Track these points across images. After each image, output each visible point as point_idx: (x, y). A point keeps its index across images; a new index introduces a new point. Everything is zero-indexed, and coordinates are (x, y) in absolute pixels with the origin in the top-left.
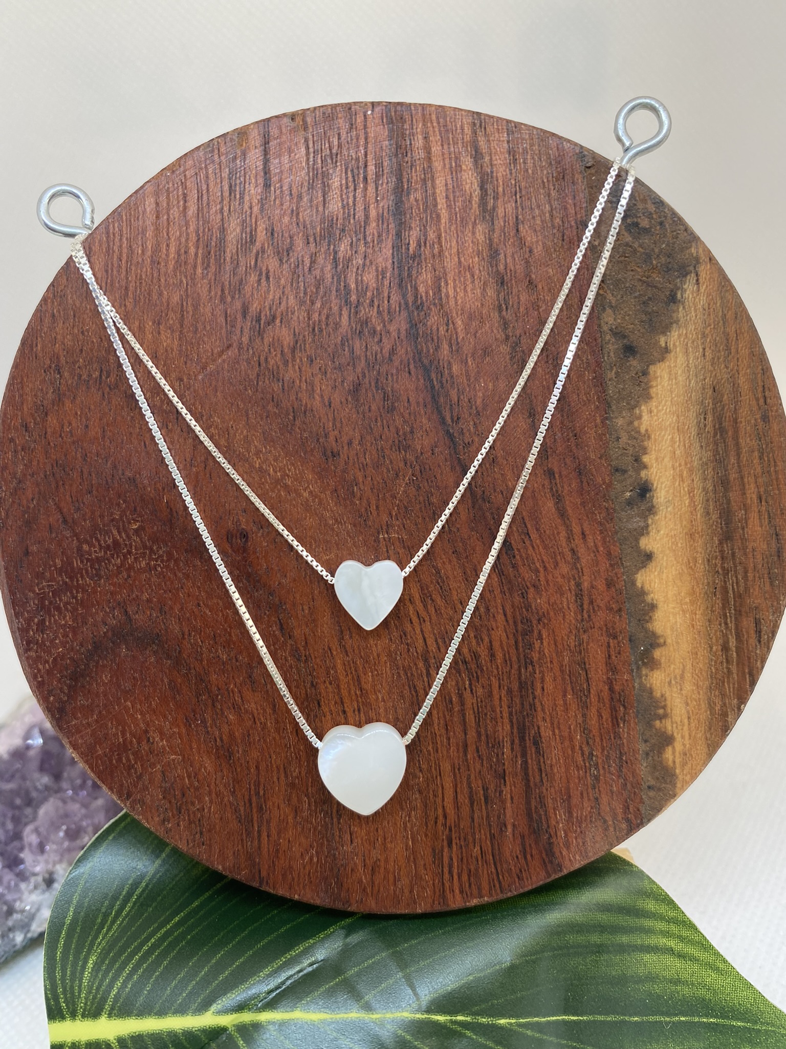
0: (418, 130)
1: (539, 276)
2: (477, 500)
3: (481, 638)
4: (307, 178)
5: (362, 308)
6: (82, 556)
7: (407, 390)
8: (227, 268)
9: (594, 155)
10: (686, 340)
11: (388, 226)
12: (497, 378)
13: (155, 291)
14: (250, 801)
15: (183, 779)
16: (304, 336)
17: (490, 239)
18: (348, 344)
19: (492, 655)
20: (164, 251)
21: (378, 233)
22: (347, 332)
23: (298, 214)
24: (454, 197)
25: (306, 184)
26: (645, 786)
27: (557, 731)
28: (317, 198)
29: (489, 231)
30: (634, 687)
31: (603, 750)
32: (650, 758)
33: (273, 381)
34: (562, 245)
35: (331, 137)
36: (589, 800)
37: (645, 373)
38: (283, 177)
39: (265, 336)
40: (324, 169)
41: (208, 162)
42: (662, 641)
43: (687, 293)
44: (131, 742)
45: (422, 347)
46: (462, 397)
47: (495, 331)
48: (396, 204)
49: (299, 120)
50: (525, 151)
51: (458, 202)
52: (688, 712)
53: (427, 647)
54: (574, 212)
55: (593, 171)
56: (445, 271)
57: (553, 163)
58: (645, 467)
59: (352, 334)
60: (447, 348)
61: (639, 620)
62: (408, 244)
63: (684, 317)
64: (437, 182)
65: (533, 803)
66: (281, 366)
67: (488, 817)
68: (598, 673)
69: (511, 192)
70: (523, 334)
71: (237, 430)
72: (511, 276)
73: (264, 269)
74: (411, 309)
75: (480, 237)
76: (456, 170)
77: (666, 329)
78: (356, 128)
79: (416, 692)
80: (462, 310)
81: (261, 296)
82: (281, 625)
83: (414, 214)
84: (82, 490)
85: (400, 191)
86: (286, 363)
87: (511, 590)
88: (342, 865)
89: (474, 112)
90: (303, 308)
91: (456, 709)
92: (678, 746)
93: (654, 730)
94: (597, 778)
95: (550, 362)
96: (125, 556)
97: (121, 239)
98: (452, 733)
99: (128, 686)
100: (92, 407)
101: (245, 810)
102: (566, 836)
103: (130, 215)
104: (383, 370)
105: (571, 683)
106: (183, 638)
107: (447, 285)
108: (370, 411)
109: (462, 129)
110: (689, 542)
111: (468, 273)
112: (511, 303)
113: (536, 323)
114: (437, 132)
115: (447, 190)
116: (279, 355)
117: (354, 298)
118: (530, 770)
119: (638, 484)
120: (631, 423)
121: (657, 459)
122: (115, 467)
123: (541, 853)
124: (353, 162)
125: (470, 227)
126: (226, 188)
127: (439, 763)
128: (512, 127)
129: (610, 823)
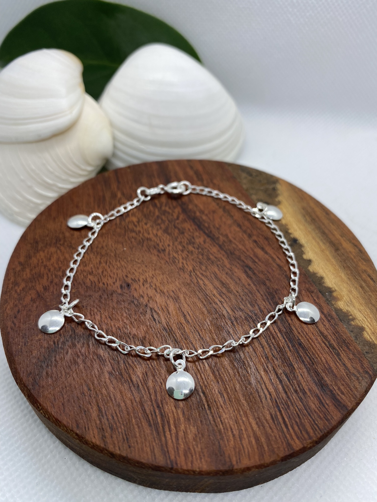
3: (253, 305)
7: (187, 227)
10: (285, 199)
26: (364, 353)
27: (307, 337)
32: (359, 339)
36: (341, 366)
42: (334, 289)
45: (189, 214)
46: (210, 225)
52: (363, 315)
58: (291, 234)
60: (199, 213)
61: (319, 284)
63: (281, 193)
77: (277, 196)
92: (368, 330)
93: (353, 326)
94: (338, 355)
110: (323, 253)
119: (292, 239)
121: (294, 231)
123: (331, 401)
129: (358, 375)
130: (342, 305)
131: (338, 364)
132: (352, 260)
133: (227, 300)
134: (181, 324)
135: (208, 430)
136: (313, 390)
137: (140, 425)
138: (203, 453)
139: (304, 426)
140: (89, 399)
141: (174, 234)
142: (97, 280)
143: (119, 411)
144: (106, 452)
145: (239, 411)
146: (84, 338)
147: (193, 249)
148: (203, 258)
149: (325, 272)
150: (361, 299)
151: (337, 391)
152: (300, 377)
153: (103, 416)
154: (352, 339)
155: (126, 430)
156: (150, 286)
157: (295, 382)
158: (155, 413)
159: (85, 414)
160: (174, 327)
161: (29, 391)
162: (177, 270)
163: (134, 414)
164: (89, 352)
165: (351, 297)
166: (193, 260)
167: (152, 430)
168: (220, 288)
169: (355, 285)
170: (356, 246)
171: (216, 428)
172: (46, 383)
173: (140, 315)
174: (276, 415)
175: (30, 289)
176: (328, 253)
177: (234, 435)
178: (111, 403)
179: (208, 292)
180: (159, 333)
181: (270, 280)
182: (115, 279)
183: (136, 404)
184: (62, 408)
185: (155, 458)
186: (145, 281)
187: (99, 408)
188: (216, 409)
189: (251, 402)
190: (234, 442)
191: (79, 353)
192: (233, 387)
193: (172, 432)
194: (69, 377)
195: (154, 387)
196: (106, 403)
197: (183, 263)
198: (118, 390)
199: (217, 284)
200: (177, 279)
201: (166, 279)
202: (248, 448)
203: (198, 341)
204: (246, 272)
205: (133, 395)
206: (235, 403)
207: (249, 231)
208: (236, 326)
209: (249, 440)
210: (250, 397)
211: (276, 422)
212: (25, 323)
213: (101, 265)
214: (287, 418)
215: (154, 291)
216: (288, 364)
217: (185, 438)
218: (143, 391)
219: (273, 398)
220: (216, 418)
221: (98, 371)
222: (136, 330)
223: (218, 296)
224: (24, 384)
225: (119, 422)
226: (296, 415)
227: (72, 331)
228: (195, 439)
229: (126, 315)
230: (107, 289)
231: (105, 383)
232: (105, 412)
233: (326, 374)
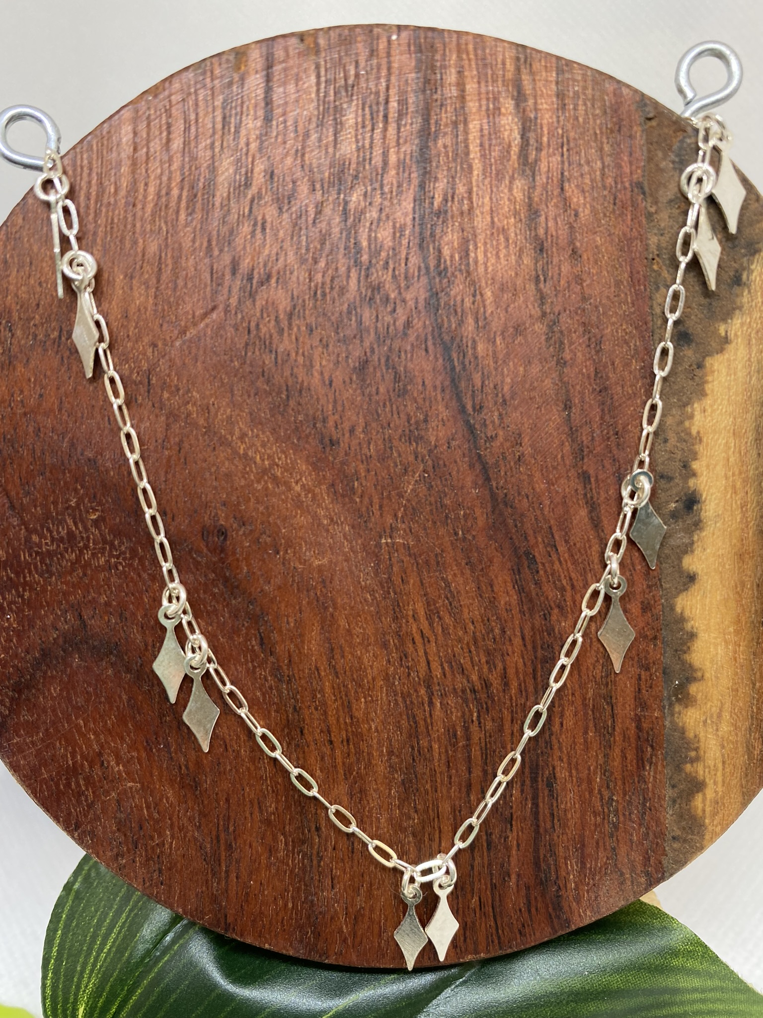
0: (452, 62)
1: (585, 245)
2: (498, 505)
3: (494, 664)
4: (316, 113)
5: (374, 270)
6: (31, 548)
7: (422, 371)
8: (216, 215)
9: (656, 104)
10: (749, 330)
11: (410, 174)
12: (529, 362)
13: (128, 238)
14: (218, 837)
15: (142, 809)
16: (304, 301)
17: (529, 198)
18: (356, 313)
19: (506, 684)
20: (141, 190)
21: (398, 182)
22: (355, 298)
23: (303, 155)
24: (490, 145)
25: (314, 119)
26: (669, 836)
27: (574, 771)
28: (327, 137)
29: (529, 188)
30: (665, 726)
31: (625, 795)
32: (677, 806)
33: (264, 352)
34: (614, 209)
35: (347, 65)
36: (605, 849)
37: (700, 366)
38: (288, 109)
39: (258, 297)
40: (337, 103)
41: (198, 86)
42: (699, 674)
43: (754, 274)
44: (82, 765)
45: (443, 321)
46: (487, 383)
47: (530, 306)
48: (421, 149)
49: (309, 40)
50: (576, 94)
51: (495, 151)
52: (723, 756)
53: (431, 672)
54: (628, 171)
55: (654, 123)
56: (474, 231)
57: (608, 111)
58: (694, 475)
59: (361, 301)
60: (473, 323)
61: (676, 651)
62: (433, 198)
63: (748, 302)
64: (471, 126)
65: (542, 852)
66: (275, 335)
67: (490, 865)
68: (626, 709)
69: (557, 144)
70: (562, 311)
71: (219, 408)
72: (552, 242)
73: (260, 218)
74: (432, 274)
75: (518, 195)
76: (494, 112)
77: (727, 316)
78: (378, 55)
79: (415, 723)
80: (493, 279)
81: (255, 249)
82: (262, 639)
83: (442, 163)
84: (33, 470)
85: (426, 134)
86: (281, 332)
87: (531, 610)
88: (320, 913)
89: (518, 45)
90: (303, 266)
91: (461, 744)
92: (710, 793)
93: (683, 775)
94: (616, 827)
95: (592, 346)
96: (81, 551)
97: (90, 175)
98: (454, 771)
99: (80, 701)
100: (49, 373)
101: (211, 847)
102: (577, 888)
103: (102, 145)
104: (396, 345)
105: (594, 718)
106: (146, 649)
107: (476, 249)
108: (377, 393)
109: (504, 64)
110: (738, 563)
111: (501, 237)
112: (550, 274)
113: (578, 299)
114: (474, 66)
115: (482, 136)
116: (273, 323)
117: (365, 258)
118: (541, 814)
119: (685, 494)
120: (681, 422)
121: (708, 466)
122: (72, 445)
123: (547, 907)
124: (372, 96)
125: (507, 182)
126: (219, 119)
127: (437, 804)
128: (563, 65)
129: (628, 875)
130: (693, 720)
131: (601, 844)
134: (318, 670)
149: (708, 622)
150: (745, 714)
151: (570, 892)
154: (663, 803)
165: (727, 703)
204: (517, 571)
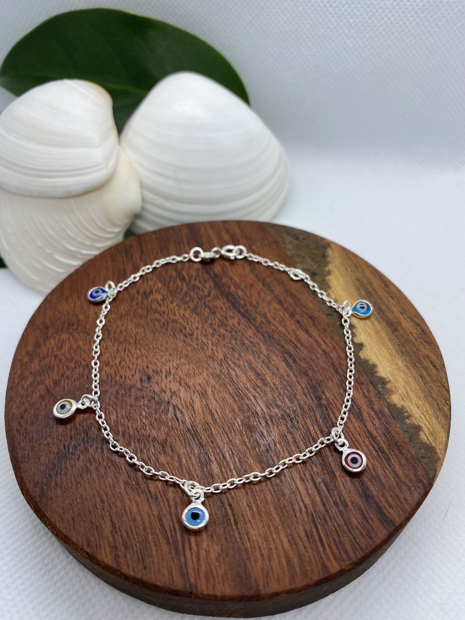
5: (192, 282)
7: (220, 305)
10: (337, 267)
39: (149, 298)
42: (388, 380)
45: (222, 289)
46: (246, 302)
47: (253, 279)
52: (421, 411)
59: (189, 291)
60: (234, 287)
61: (371, 373)
63: (332, 260)
66: (158, 307)
74: (213, 278)
77: (326, 264)
92: (425, 429)
93: (407, 425)
94: (388, 460)
110: (378, 335)
123: (376, 515)
129: (410, 485)
130: (397, 400)
131: (387, 471)
132: (413, 342)
133: (262, 395)
134: (208, 424)
135: (233, 549)
136: (356, 503)
137: (158, 542)
138: (226, 575)
139: (343, 545)
140: (101, 513)
141: (204, 314)
142: (114, 373)
143: (135, 527)
144: (119, 573)
145: (269, 527)
146: (97, 442)
147: (225, 332)
148: (236, 344)
149: (379, 359)
150: (420, 391)
151: (384, 503)
152: (342, 486)
153: (116, 532)
154: (406, 441)
155: (142, 548)
156: (173, 379)
157: (335, 492)
158: (175, 528)
159: (97, 530)
160: (200, 428)
161: (36, 503)
162: (206, 359)
163: (151, 529)
164: (103, 458)
165: (408, 389)
166: (225, 346)
167: (170, 549)
168: (254, 380)
169: (414, 374)
170: (418, 325)
171: (242, 547)
172: (55, 494)
173: (162, 414)
174: (312, 532)
175: (38, 384)
176: (383, 335)
177: (262, 555)
178: (125, 518)
179: (241, 385)
180: (182, 435)
181: (313, 370)
182: (134, 371)
183: (153, 518)
184: (71, 522)
185: (173, 581)
186: (168, 373)
187: (112, 523)
188: (243, 524)
189: (283, 516)
190: (262, 563)
191: (92, 460)
192: (264, 499)
193: (193, 551)
194: (80, 487)
195: (174, 499)
196: (120, 517)
197: (212, 350)
198: (134, 503)
199: (251, 374)
200: (205, 370)
201: (192, 370)
202: (277, 571)
203: (226, 444)
204: (285, 360)
205: (151, 508)
206: (265, 518)
207: (291, 309)
208: (271, 426)
209: (279, 561)
210: (282, 510)
211: (311, 540)
212: (32, 423)
213: (119, 354)
214: (324, 536)
215: (178, 384)
216: (329, 471)
217: (207, 557)
218: (162, 504)
219: (309, 512)
220: (243, 536)
221: (113, 480)
222: (157, 431)
223: (252, 390)
224: (30, 496)
225: (135, 540)
226: (335, 531)
227: (84, 433)
228: (218, 560)
229: (145, 414)
230: (125, 383)
231: (120, 493)
232: (119, 527)
233: (372, 483)
